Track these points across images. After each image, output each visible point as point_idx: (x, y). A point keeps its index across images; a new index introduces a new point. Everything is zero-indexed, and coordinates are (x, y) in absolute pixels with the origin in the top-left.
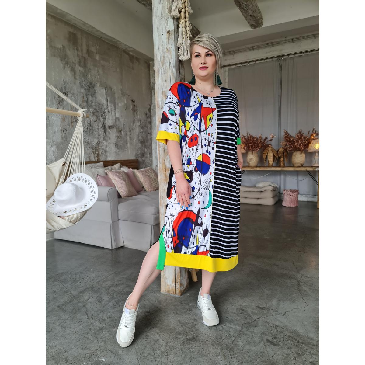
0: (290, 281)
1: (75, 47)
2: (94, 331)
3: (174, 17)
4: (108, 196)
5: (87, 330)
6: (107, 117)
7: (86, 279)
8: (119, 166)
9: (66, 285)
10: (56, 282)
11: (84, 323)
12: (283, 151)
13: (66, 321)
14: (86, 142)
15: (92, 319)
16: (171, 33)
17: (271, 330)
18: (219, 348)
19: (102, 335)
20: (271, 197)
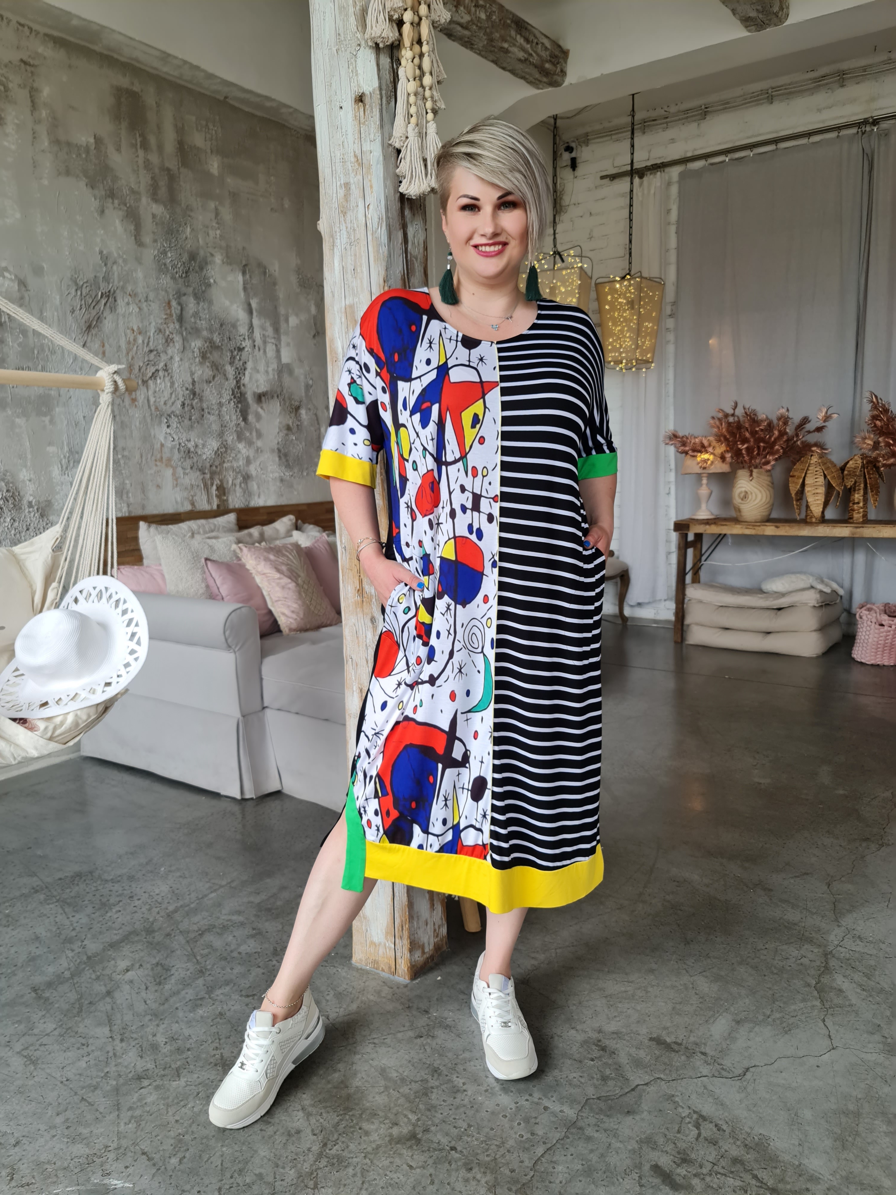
0: (795, 953)
1: (136, 140)
2: (114, 1083)
3: (377, 45)
4: (227, 633)
5: (97, 1076)
6: (249, 365)
7: (139, 899)
8: (289, 523)
9: (78, 916)
10: (48, 904)
11: (93, 1051)
12: (863, 466)
13: (45, 1040)
14: (179, 449)
15: (122, 1040)
16: (367, 100)
17: (679, 1132)
18: (483, 1181)
19: (135, 1099)
20: (814, 628)
